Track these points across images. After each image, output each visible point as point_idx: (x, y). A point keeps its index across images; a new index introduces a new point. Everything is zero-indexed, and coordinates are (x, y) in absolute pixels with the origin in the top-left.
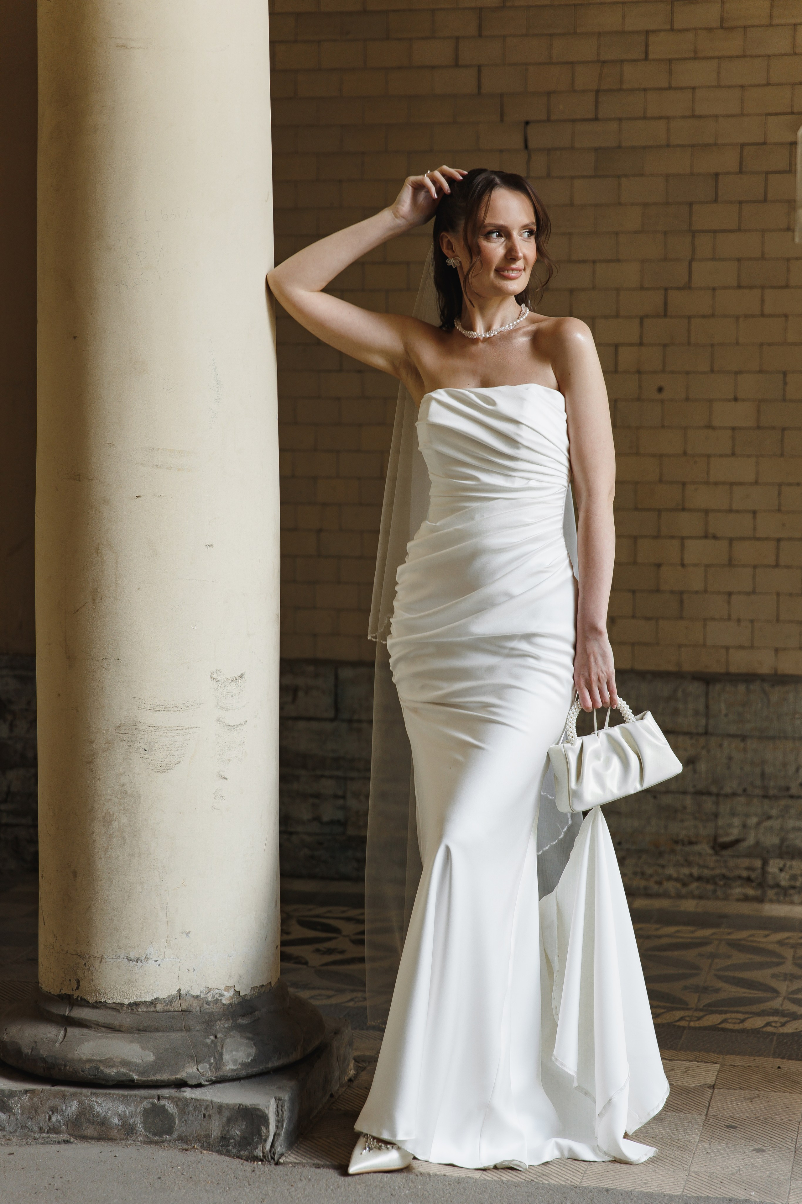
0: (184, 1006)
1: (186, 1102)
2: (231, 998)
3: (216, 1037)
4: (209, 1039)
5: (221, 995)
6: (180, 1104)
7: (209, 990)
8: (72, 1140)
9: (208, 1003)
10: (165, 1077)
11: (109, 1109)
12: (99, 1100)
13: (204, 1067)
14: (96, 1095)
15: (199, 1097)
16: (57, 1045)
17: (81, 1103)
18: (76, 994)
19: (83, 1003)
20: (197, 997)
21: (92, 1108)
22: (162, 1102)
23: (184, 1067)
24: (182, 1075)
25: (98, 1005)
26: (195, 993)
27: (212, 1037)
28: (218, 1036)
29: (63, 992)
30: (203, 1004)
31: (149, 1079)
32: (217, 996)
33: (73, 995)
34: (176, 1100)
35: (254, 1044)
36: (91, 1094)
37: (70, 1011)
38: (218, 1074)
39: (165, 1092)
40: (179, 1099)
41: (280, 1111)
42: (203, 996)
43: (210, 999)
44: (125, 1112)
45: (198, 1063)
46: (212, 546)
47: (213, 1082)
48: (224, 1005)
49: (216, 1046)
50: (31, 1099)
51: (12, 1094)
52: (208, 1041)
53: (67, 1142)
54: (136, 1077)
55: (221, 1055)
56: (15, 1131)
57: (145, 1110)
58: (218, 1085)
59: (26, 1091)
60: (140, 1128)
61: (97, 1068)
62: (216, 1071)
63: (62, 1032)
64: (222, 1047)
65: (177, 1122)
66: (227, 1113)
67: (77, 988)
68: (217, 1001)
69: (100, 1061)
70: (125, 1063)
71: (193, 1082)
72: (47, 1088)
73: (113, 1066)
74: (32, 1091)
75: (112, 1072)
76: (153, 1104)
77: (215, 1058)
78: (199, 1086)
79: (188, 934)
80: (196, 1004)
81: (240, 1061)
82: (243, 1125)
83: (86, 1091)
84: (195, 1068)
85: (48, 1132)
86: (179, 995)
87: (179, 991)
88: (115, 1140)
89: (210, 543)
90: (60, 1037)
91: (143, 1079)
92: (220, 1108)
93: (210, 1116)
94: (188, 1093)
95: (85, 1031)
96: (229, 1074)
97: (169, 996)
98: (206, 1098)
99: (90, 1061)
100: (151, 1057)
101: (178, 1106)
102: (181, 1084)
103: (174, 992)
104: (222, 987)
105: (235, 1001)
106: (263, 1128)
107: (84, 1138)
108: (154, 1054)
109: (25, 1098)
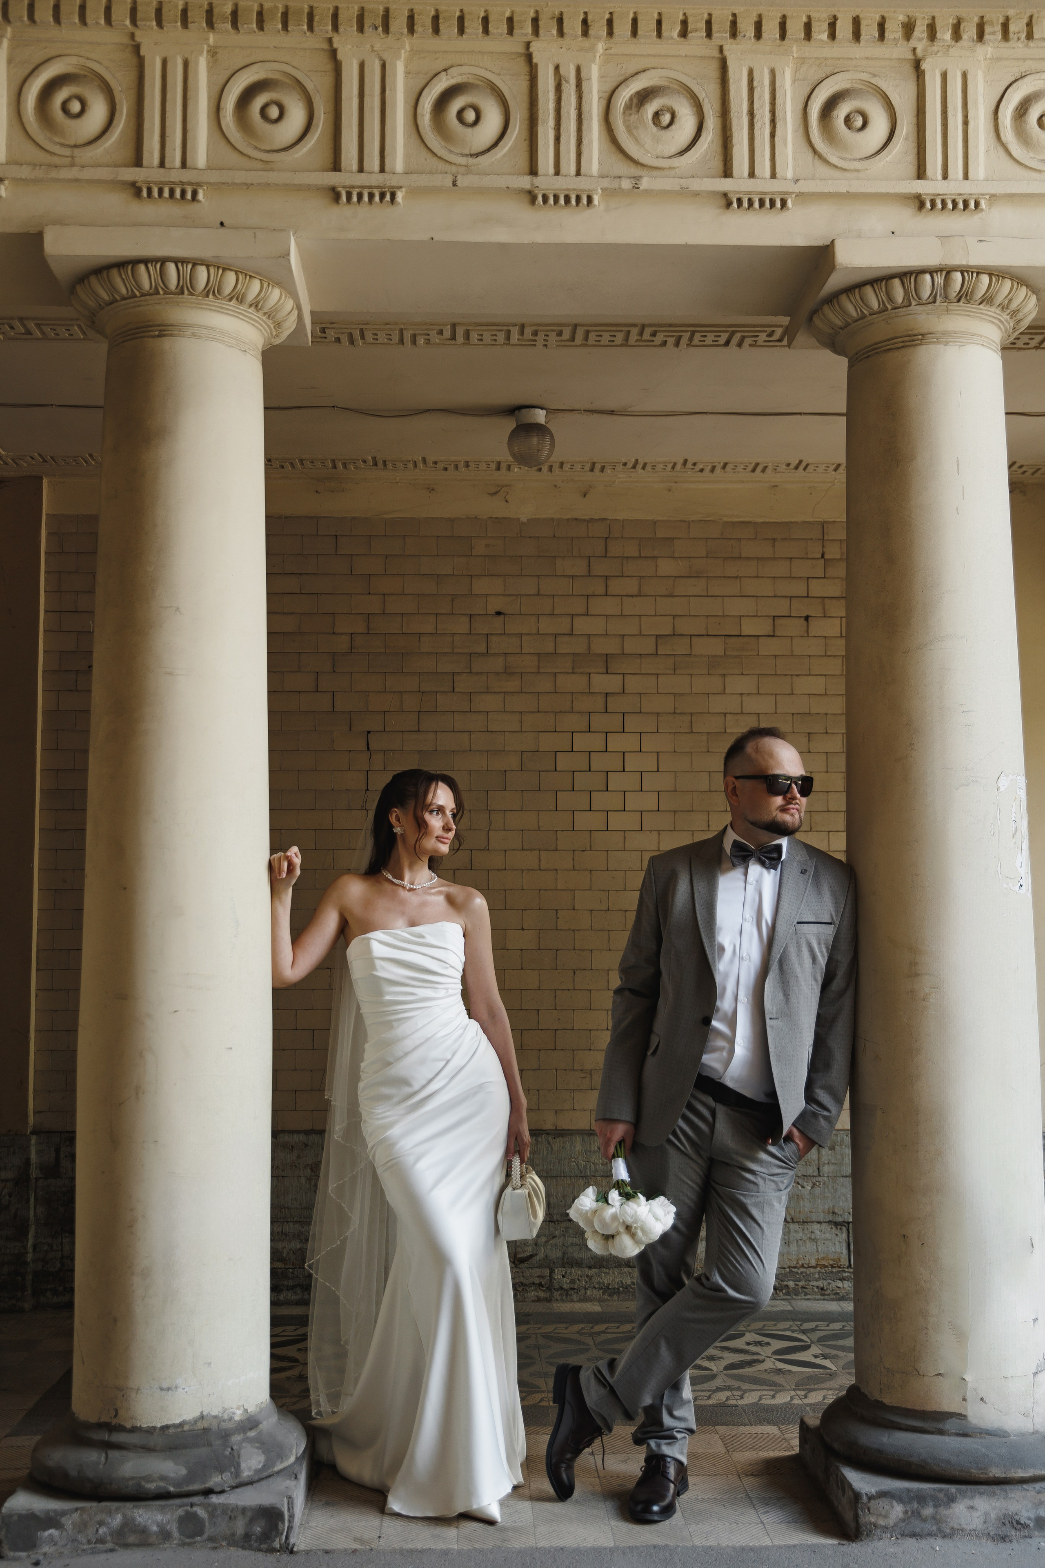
0: (206, 1426)
1: (215, 1507)
2: (241, 1415)
3: (232, 1449)
4: (228, 1451)
5: (234, 1413)
6: (210, 1509)
7: (225, 1410)
8: (117, 1548)
9: (224, 1421)
10: (196, 1487)
11: (149, 1518)
12: (141, 1511)
13: (227, 1476)
14: (138, 1507)
15: (225, 1502)
16: (101, 1466)
17: (124, 1516)
18: (114, 1422)
19: (121, 1429)
20: (215, 1417)
21: (134, 1519)
22: (195, 1509)
23: (211, 1477)
24: (209, 1484)
25: (135, 1430)
26: (214, 1413)
27: (229, 1449)
28: (235, 1448)
29: (102, 1420)
30: (220, 1422)
31: (183, 1490)
32: (231, 1415)
33: (111, 1422)
34: (206, 1506)
35: (263, 1452)
36: (134, 1506)
37: (109, 1437)
38: (238, 1480)
39: (196, 1499)
40: (209, 1505)
41: (291, 1507)
42: (220, 1415)
43: (226, 1417)
44: (163, 1519)
45: (222, 1473)
46: (231, 1048)
47: (233, 1488)
48: (236, 1421)
49: (234, 1457)
50: (81, 1515)
51: (64, 1513)
52: (227, 1453)
53: (112, 1550)
54: (172, 1489)
55: (239, 1464)
56: (66, 1545)
57: (180, 1517)
58: (236, 1490)
59: (77, 1509)
60: (175, 1533)
61: (139, 1485)
62: (236, 1478)
63: (104, 1455)
64: (239, 1457)
65: (207, 1524)
66: (249, 1514)
67: (116, 1416)
68: (231, 1419)
69: (142, 1478)
70: (163, 1478)
71: (218, 1489)
72: (94, 1504)
73: (152, 1481)
74: (82, 1509)
75: (151, 1486)
76: (187, 1512)
77: (234, 1467)
78: (222, 1492)
79: (209, 1364)
80: (215, 1424)
81: (253, 1468)
82: (263, 1522)
83: (129, 1505)
84: (220, 1477)
85: (95, 1543)
86: (202, 1417)
87: (202, 1412)
88: (154, 1545)
89: (229, 1046)
90: (103, 1459)
91: (178, 1490)
92: (244, 1510)
93: (235, 1517)
94: (214, 1499)
95: (124, 1453)
96: (246, 1480)
97: (194, 1418)
98: (231, 1502)
99: (132, 1478)
100: (183, 1471)
101: (208, 1511)
102: (208, 1492)
103: (197, 1414)
104: (235, 1406)
105: (244, 1417)
106: (280, 1523)
107: (126, 1546)
108: (186, 1469)
109: (76, 1515)
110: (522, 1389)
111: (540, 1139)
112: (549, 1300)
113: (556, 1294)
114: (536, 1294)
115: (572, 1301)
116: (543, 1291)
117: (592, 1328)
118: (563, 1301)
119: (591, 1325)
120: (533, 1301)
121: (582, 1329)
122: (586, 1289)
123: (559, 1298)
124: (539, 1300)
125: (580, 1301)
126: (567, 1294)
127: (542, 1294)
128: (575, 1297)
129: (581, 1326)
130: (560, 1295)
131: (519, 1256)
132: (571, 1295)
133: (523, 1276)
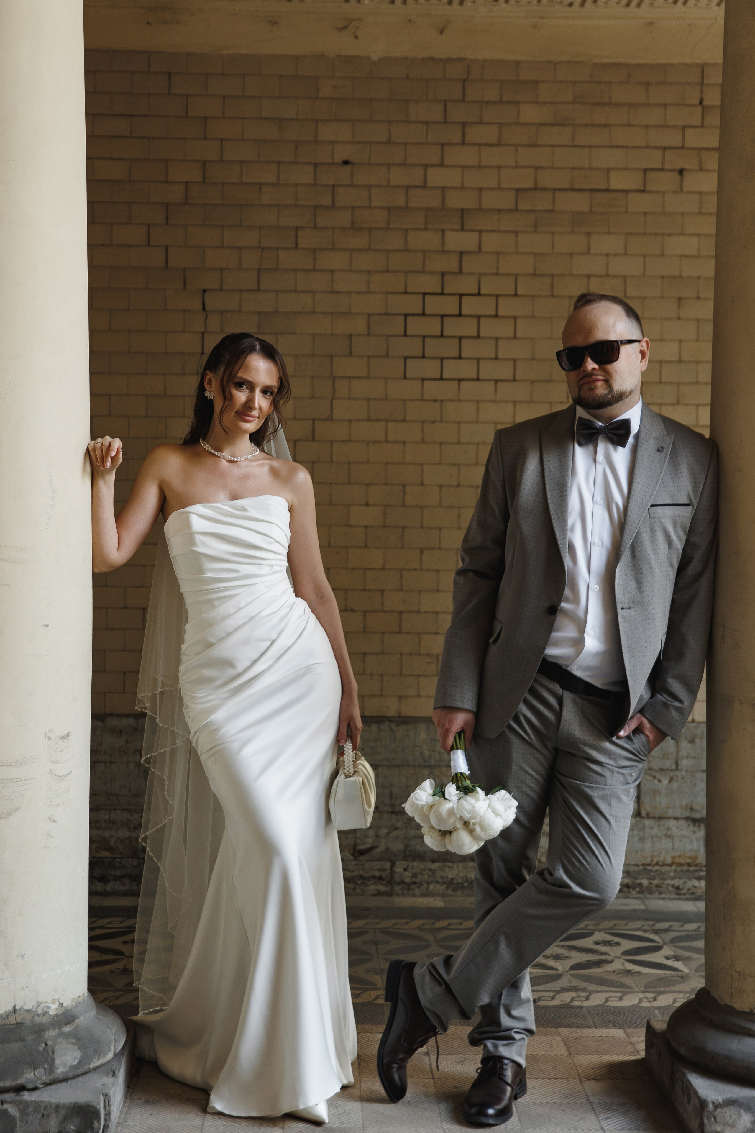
0: (19, 1020)
1: (27, 1104)
2: (57, 1009)
3: (46, 1045)
4: (41, 1047)
5: (49, 1008)
6: (21, 1107)
7: (39, 1004)
9: (38, 1015)
10: (6, 1083)
13: (40, 1073)
15: (37, 1099)
20: (29, 1011)
22: (5, 1106)
23: (23, 1073)
24: (21, 1081)
26: (27, 1007)
27: (43, 1045)
28: (49, 1043)
30: (34, 1016)
32: (45, 1009)
34: (17, 1104)
35: (79, 1048)
38: (51, 1077)
39: (6, 1096)
40: (21, 1102)
41: (107, 1106)
42: (34, 1009)
43: (40, 1012)
45: (34, 1069)
46: (48, 626)
47: (47, 1085)
48: (51, 1016)
49: (48, 1052)
52: (41, 1049)
55: (53, 1060)
58: (50, 1087)
62: (50, 1074)
64: (53, 1053)
65: (18, 1123)
66: (63, 1112)
68: (45, 1013)
71: (30, 1086)
77: (48, 1064)
78: (35, 1089)
79: (23, 956)
80: (28, 1017)
81: (68, 1064)
82: (77, 1121)
84: (32, 1074)
86: (15, 1011)
87: (14, 1006)
89: (46, 623)
92: (58, 1108)
93: (48, 1115)
94: (27, 1096)
96: (61, 1077)
97: (6, 1012)
98: (44, 1099)
101: (19, 1109)
102: (20, 1089)
103: (10, 1008)
104: (50, 1000)
105: (60, 1012)
106: (96, 1122)
110: (353, 986)
111: (382, 727)
112: (389, 894)
113: (397, 888)
114: (377, 887)
115: (414, 895)
116: (384, 884)
117: (433, 924)
118: (404, 895)
119: (432, 921)
120: (373, 895)
121: (423, 924)
122: (429, 883)
123: (400, 892)
124: (379, 894)
125: (423, 895)
126: (409, 889)
127: (382, 888)
128: (417, 892)
129: (421, 922)
130: (402, 889)
131: (359, 848)
132: (413, 889)
133: (363, 869)
